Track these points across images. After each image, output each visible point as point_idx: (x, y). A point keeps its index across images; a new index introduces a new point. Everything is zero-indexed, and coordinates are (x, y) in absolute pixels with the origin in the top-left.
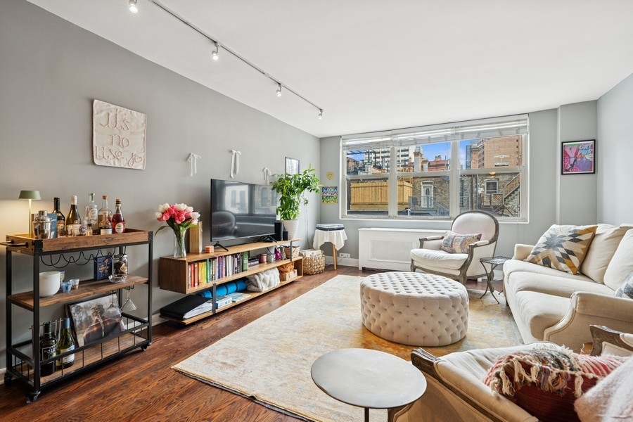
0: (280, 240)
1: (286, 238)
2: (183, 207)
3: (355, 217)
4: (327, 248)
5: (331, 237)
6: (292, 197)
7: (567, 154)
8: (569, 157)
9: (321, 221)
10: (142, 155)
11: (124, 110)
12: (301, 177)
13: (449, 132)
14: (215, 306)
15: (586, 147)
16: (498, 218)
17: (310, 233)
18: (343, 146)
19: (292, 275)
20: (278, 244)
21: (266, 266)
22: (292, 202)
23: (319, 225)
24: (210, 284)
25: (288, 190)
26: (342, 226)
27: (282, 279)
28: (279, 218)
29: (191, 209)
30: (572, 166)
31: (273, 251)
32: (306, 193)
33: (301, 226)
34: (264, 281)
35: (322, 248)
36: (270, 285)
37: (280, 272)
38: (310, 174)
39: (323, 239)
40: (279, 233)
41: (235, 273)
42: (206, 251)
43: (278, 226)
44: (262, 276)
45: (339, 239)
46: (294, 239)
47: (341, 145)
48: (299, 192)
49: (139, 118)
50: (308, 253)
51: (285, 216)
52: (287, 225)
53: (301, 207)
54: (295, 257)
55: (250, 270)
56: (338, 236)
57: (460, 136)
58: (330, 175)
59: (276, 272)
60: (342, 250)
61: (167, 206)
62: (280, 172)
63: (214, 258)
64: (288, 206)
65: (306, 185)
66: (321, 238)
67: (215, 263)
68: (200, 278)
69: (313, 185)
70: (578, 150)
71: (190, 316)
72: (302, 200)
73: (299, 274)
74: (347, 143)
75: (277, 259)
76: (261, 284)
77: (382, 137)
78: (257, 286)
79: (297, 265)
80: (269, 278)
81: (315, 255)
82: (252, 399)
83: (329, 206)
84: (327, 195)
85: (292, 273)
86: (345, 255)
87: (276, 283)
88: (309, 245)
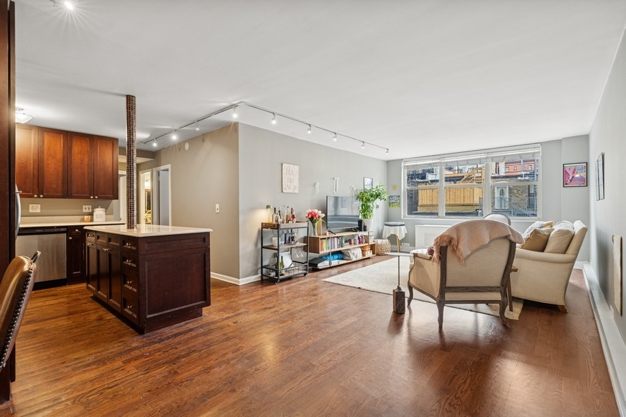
0: (361, 231)
1: (365, 230)
2: (316, 211)
3: (413, 217)
4: (393, 239)
5: (395, 230)
6: (369, 204)
7: (567, 173)
8: (569, 175)
9: (388, 220)
10: (298, 186)
11: (292, 166)
12: (374, 190)
13: (483, 156)
14: (330, 263)
15: (581, 167)
16: (510, 218)
17: (380, 228)
18: (404, 166)
19: (369, 254)
20: (360, 234)
21: (353, 246)
22: (369, 207)
23: (387, 223)
24: (328, 251)
25: (366, 199)
26: (403, 223)
27: (363, 255)
28: (360, 217)
29: (320, 212)
30: (571, 181)
31: (357, 238)
32: (378, 201)
33: (374, 223)
34: (353, 254)
35: (388, 238)
36: (356, 257)
37: (362, 251)
38: (380, 188)
39: (389, 232)
40: (361, 227)
41: (339, 247)
42: (325, 234)
43: (360, 222)
44: (352, 251)
45: (401, 233)
46: (370, 230)
47: (402, 165)
48: (374, 201)
49: (297, 168)
50: (379, 241)
51: (365, 216)
52: (365, 222)
53: (374, 210)
54: (371, 242)
55: (346, 247)
56: (400, 230)
57: (490, 159)
58: (394, 187)
59: (360, 250)
60: (403, 241)
61: (310, 211)
62: (361, 188)
63: (329, 238)
64: (366, 210)
65: (378, 196)
66: (389, 231)
67: (330, 240)
68: (325, 248)
69: (382, 196)
70: (575, 169)
71: (320, 265)
72: (375, 206)
73: (373, 254)
74: (407, 164)
75: (360, 243)
76: (351, 256)
77: (433, 159)
78: (350, 257)
79: (372, 247)
80: (356, 253)
81: (384, 242)
82: (359, 288)
83: (394, 209)
84: (392, 202)
85: (369, 252)
86: (406, 244)
87: (360, 257)
88: (380, 236)
